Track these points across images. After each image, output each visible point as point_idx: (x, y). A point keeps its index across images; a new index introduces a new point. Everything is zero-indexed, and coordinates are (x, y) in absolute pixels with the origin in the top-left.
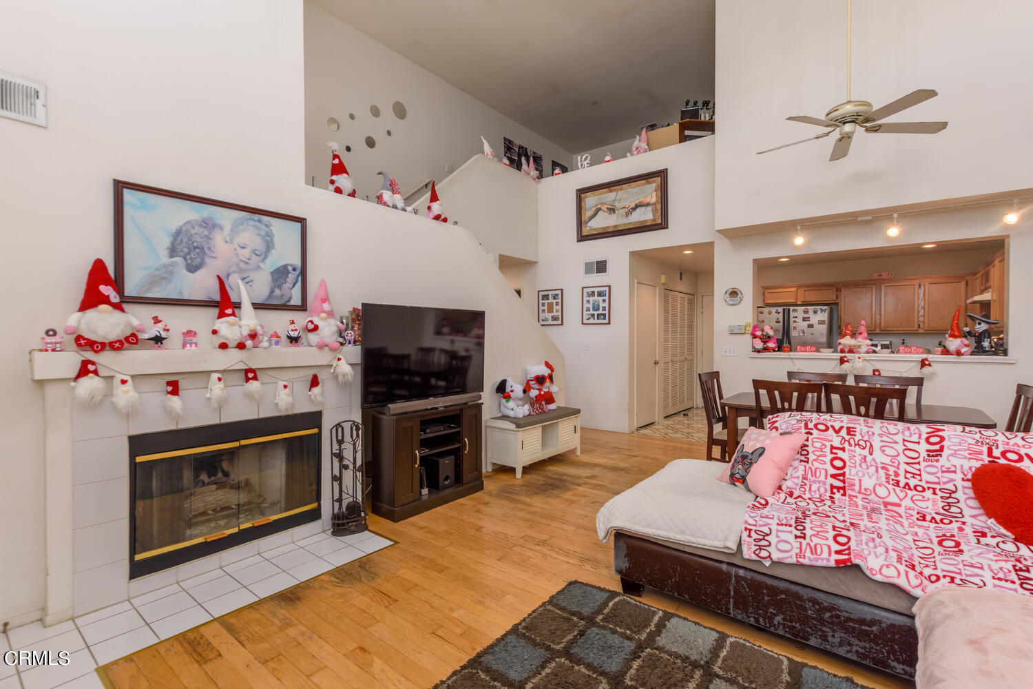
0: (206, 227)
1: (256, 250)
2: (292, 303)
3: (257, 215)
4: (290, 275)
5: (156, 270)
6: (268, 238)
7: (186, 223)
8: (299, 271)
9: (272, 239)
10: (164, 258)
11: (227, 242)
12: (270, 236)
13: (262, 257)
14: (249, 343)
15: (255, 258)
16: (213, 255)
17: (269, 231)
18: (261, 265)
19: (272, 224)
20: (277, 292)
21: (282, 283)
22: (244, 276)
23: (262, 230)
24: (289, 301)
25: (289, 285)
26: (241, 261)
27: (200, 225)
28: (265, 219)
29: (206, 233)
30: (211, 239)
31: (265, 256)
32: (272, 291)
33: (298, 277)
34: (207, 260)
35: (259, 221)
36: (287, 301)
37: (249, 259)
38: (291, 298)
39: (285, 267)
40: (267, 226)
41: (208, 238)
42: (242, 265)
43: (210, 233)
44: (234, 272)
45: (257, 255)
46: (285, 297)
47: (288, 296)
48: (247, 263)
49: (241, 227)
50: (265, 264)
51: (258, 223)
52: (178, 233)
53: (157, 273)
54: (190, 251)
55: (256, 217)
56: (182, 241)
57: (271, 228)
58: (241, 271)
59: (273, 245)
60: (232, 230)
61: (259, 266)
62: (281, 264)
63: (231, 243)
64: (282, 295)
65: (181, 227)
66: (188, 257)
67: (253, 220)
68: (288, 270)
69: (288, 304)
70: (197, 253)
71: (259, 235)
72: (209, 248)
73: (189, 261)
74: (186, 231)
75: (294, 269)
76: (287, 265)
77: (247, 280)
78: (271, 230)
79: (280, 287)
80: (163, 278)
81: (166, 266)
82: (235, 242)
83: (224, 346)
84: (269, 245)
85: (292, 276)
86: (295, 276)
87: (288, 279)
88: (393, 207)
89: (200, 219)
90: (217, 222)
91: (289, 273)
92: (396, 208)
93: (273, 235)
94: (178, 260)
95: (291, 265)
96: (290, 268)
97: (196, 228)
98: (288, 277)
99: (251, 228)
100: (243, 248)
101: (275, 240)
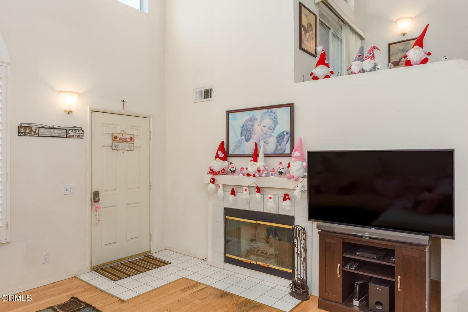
0: (251, 121)
1: (270, 127)
2: (286, 152)
3: (270, 109)
4: (285, 137)
5: (237, 142)
6: (275, 119)
7: (246, 121)
8: (289, 134)
9: (277, 119)
10: (240, 138)
11: (259, 126)
12: (276, 118)
13: (272, 130)
14: (257, 174)
15: (270, 131)
16: (255, 133)
17: (275, 116)
18: (272, 134)
19: (277, 111)
20: (279, 147)
21: (281, 142)
22: (265, 141)
23: (272, 116)
24: (284, 151)
25: (285, 143)
26: (264, 133)
27: (250, 121)
28: (274, 110)
29: (252, 123)
30: (253, 126)
31: (273, 129)
32: (277, 147)
33: (289, 137)
34: (252, 135)
35: (271, 112)
36: (284, 152)
37: (267, 132)
38: (285, 150)
39: (283, 133)
40: (274, 113)
41: (252, 125)
42: (265, 136)
43: (253, 123)
44: (261, 139)
45: (270, 129)
46: (282, 150)
47: (284, 149)
48: (266, 134)
49: (264, 117)
50: (274, 133)
51: (270, 113)
52: (243, 126)
53: (237, 144)
54: (247, 133)
55: (270, 110)
56: (244, 129)
57: (276, 114)
58: (264, 138)
59: (277, 122)
60: (261, 120)
61: (271, 135)
62: (281, 132)
63: (260, 126)
64: (281, 149)
65: (244, 123)
66: (246, 135)
67: (269, 112)
68: (284, 134)
69: (284, 153)
70: (249, 133)
71: (271, 119)
72: (253, 130)
73: (247, 137)
74: (246, 124)
75: (287, 134)
76: (284, 132)
77: (266, 143)
78: (276, 115)
79: (280, 145)
80: (239, 146)
81: (240, 141)
82: (262, 126)
83: (249, 175)
84: (275, 123)
85: (286, 137)
86: (288, 138)
87: (284, 139)
88: (360, 72)
89: (250, 118)
90: (255, 117)
91: (285, 136)
92: (364, 71)
93: (277, 117)
94: (243, 137)
95: (286, 131)
96: (285, 133)
97: (249, 122)
98: (284, 138)
99: (268, 116)
100: (265, 127)
101: (278, 120)
